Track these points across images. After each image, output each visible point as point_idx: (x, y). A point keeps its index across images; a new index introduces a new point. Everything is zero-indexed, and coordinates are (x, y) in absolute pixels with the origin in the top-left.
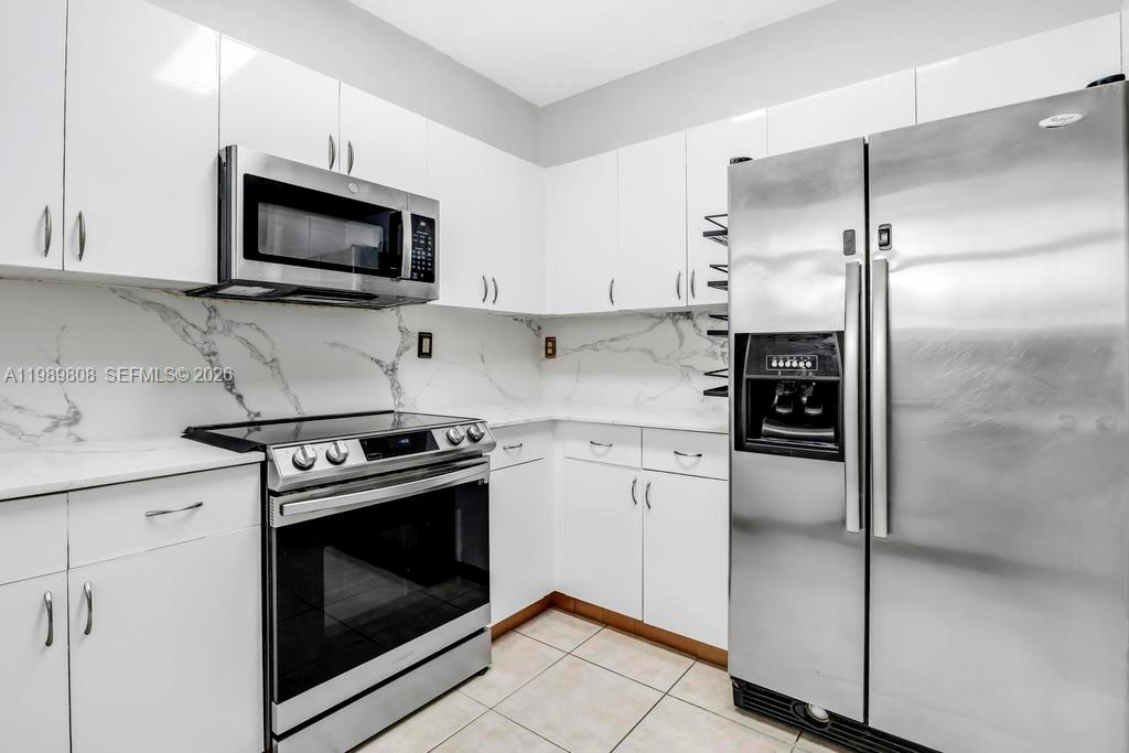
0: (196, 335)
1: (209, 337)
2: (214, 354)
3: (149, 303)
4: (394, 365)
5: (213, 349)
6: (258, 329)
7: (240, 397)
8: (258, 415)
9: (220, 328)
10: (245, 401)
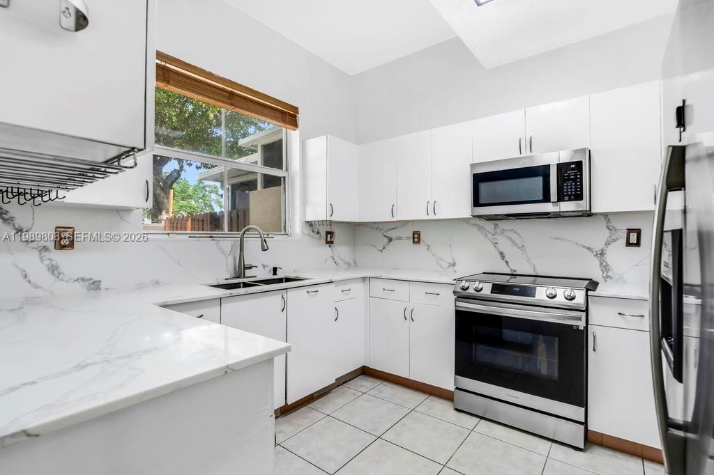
0: (490, 235)
1: (494, 237)
2: (497, 243)
3: (474, 224)
4: (602, 251)
5: (497, 241)
6: (515, 232)
7: (507, 262)
8: (515, 271)
9: (499, 232)
10: (509, 264)
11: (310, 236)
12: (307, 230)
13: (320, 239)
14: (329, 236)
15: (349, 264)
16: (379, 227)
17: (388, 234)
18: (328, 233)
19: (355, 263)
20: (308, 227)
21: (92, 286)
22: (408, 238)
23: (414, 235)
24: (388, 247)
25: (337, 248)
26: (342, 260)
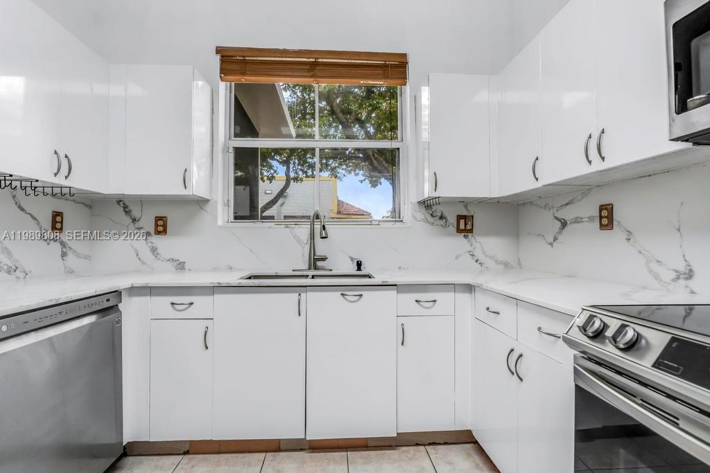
11: (428, 222)
12: (421, 214)
13: (446, 226)
14: (462, 222)
15: (506, 265)
16: (547, 204)
17: (560, 215)
18: (459, 217)
19: (520, 264)
20: (423, 210)
21: (179, 266)
22: (591, 219)
23: (600, 211)
24: (560, 237)
25: (479, 239)
26: (491, 258)
